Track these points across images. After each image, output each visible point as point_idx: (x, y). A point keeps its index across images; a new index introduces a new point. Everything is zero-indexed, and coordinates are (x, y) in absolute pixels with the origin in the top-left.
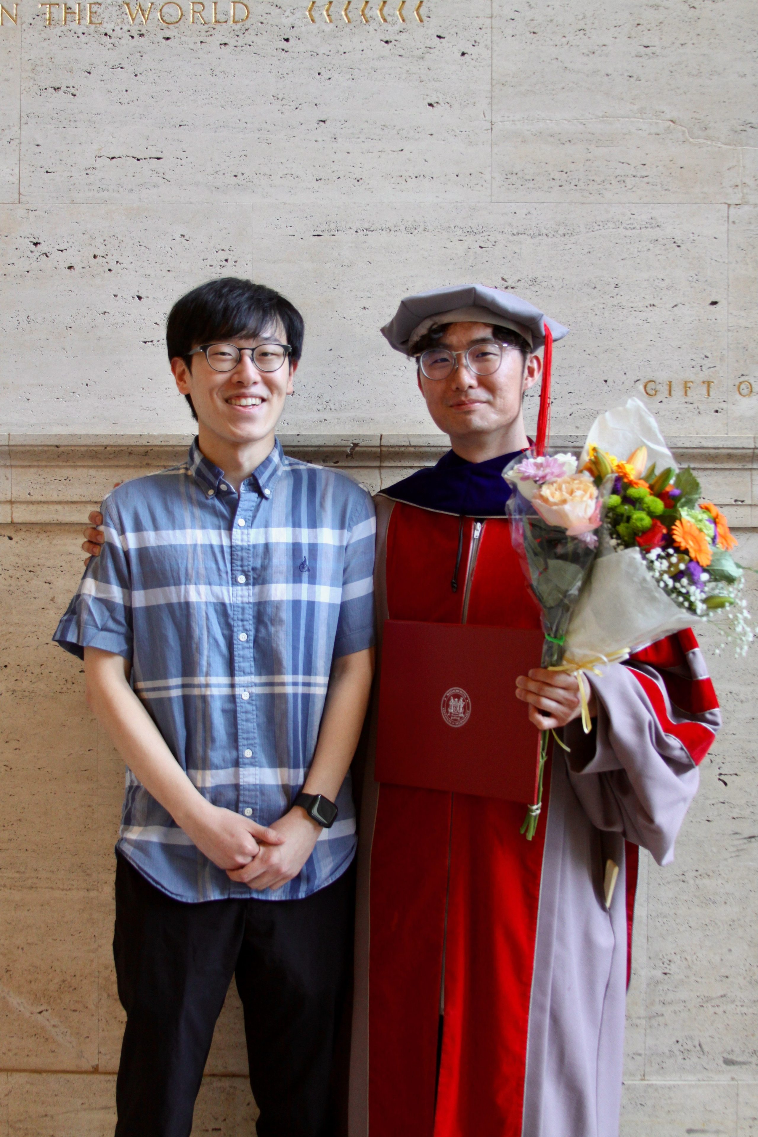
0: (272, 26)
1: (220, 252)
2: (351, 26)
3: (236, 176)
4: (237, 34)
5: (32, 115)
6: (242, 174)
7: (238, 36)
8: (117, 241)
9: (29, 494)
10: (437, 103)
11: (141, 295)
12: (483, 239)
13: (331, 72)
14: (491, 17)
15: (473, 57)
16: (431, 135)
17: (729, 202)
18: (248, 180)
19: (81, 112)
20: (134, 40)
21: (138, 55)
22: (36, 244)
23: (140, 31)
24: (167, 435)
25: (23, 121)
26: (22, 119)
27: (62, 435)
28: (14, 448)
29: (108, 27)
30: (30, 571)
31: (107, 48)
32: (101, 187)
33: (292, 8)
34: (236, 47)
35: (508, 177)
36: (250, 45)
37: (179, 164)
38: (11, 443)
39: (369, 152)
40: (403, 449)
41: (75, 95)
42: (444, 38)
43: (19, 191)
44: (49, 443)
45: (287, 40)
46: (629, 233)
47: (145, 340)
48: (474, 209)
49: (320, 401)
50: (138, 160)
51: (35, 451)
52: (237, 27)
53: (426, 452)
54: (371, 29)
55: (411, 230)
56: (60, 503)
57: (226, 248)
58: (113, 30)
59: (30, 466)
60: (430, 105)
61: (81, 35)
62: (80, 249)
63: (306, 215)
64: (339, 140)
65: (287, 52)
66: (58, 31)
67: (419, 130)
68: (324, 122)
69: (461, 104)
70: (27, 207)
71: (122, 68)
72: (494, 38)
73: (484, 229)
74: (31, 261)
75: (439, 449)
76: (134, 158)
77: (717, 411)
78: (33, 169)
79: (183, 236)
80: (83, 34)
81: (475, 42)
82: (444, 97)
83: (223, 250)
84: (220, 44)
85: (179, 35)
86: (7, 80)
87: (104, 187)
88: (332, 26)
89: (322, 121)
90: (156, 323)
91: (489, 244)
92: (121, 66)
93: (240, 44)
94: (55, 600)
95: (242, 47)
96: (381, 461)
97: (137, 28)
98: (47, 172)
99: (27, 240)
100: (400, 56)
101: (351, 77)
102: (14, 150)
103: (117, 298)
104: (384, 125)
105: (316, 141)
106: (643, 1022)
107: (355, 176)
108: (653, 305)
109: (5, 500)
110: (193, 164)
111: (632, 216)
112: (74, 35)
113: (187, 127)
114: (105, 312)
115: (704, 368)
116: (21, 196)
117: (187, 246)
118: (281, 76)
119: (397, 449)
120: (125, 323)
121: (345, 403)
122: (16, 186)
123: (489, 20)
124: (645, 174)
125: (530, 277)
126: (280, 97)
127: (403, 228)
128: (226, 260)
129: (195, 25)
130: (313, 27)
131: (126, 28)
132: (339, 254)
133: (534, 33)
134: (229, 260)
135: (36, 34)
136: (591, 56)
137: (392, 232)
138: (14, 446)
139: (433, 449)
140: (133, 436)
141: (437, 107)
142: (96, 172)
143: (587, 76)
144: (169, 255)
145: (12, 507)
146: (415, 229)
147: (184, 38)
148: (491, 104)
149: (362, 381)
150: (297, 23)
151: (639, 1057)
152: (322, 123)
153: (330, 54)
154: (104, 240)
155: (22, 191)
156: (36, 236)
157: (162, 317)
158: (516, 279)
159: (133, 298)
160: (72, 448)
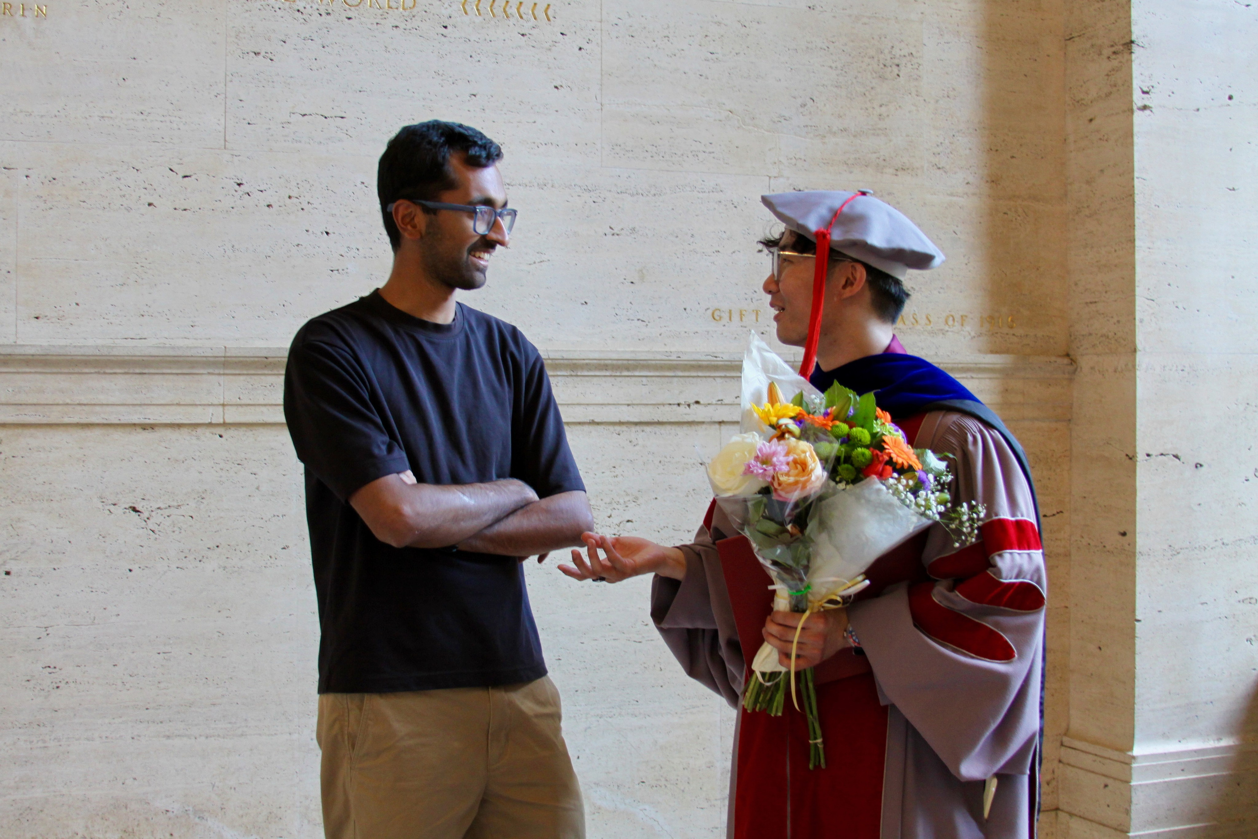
0: (433, 14)
2: (496, 20)
4: (406, 19)
5: (236, 74)
7: (406, 21)
8: (309, 185)
9: (239, 398)
10: (561, 86)
11: (328, 231)
12: (595, 195)
13: (479, 56)
14: (601, 22)
15: (588, 52)
16: (557, 111)
17: (770, 175)
19: (278, 75)
20: (322, 17)
21: (325, 30)
22: (239, 185)
23: (327, 10)
25: (228, 79)
26: (227, 77)
27: (270, 349)
28: (229, 359)
29: (300, 5)
30: (238, 464)
31: (299, 22)
32: (295, 139)
33: (449, 1)
34: (405, 29)
35: (615, 147)
36: (416, 29)
37: (360, 123)
38: (228, 355)
39: (510, 122)
41: (272, 60)
42: (566, 35)
43: (225, 137)
44: (259, 355)
45: (445, 27)
46: (701, 195)
47: (332, 269)
48: (589, 172)
50: (326, 118)
51: (247, 361)
52: (406, 13)
53: (560, 364)
54: (511, 23)
55: (542, 186)
56: (265, 405)
58: (304, 8)
59: (239, 374)
60: (556, 87)
61: (277, 10)
62: (278, 191)
64: (487, 111)
65: (445, 37)
66: (258, 4)
67: (548, 107)
68: (475, 96)
69: (579, 88)
70: (232, 152)
72: (603, 38)
73: (597, 188)
74: (235, 199)
75: (570, 361)
76: (322, 116)
77: (763, 333)
78: (237, 120)
79: (363, 183)
80: (280, 9)
81: (589, 40)
82: (566, 82)
84: (393, 27)
85: (359, 17)
86: (214, 43)
87: (298, 139)
88: (481, 18)
89: (473, 95)
90: (341, 255)
91: (600, 200)
92: (311, 38)
93: (409, 27)
94: (260, 488)
95: (410, 30)
97: (324, 7)
98: (249, 124)
99: (232, 181)
100: (533, 47)
101: (495, 61)
102: (221, 103)
103: (308, 233)
104: (521, 102)
106: (719, 802)
108: (719, 251)
109: (218, 403)
110: (371, 124)
111: (702, 182)
112: (271, 9)
113: (365, 93)
114: (299, 245)
115: (754, 300)
116: (227, 143)
117: (366, 192)
118: (441, 56)
120: (316, 254)
122: (222, 134)
123: (599, 24)
124: (711, 150)
125: (630, 227)
126: (441, 73)
127: (536, 184)
129: (372, 9)
130: (466, 18)
131: (315, 6)
133: (632, 36)
135: (239, 6)
136: (673, 57)
137: (528, 188)
138: (228, 357)
139: (566, 362)
141: (561, 90)
142: (291, 126)
143: (671, 73)
144: (352, 198)
145: (224, 409)
146: (545, 185)
147: (363, 19)
148: (601, 90)
149: (505, 307)
150: (454, 14)
151: (717, 830)
152: (473, 97)
153: (479, 41)
154: (298, 184)
155: (227, 138)
156: (239, 178)
157: (346, 250)
158: (620, 228)
159: (322, 233)
160: (279, 359)
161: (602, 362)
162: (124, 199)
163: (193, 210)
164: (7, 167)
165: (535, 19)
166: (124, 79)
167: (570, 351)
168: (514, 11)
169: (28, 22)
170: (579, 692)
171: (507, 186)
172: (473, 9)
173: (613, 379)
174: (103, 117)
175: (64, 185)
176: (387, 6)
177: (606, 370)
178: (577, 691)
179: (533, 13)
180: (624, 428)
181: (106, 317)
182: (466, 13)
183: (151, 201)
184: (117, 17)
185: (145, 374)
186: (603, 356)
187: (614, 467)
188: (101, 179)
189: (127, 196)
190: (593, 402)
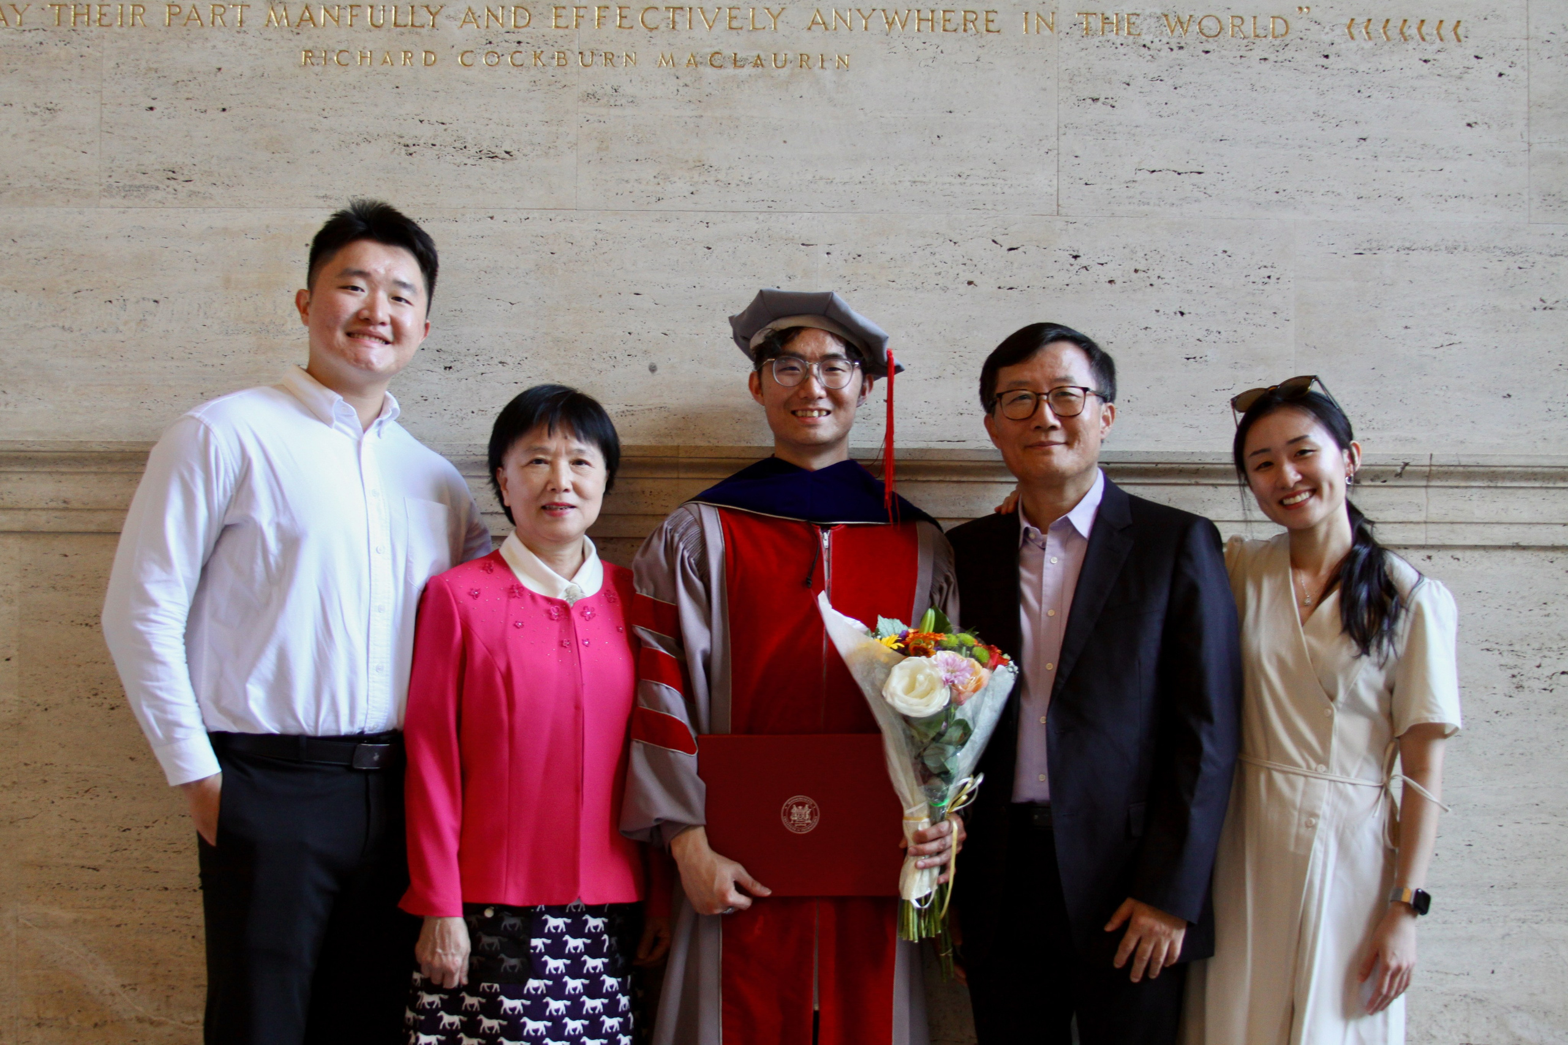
0: (1311, 42)
1: (1263, 269)
2: (1390, 44)
3: (1277, 192)
4: (1277, 49)
5: (1070, 126)
6: (1284, 190)
7: (1278, 51)
8: (1159, 256)
10: (1476, 123)
11: (1183, 311)
12: (1521, 260)
13: (1370, 90)
14: (1527, 39)
15: (1511, 78)
16: (1470, 155)
18: (1289, 197)
19: (1120, 124)
20: (1173, 53)
21: (1177, 68)
22: (1075, 257)
23: (1179, 43)
24: (1219, 453)
25: (1061, 131)
26: (1060, 129)
27: (1112, 452)
29: (1147, 39)
31: (1146, 60)
32: (1142, 200)
33: (1331, 25)
34: (1276, 62)
35: (1547, 198)
36: (1290, 61)
37: (1220, 179)
39: (1409, 171)
40: (1452, 468)
41: (1113, 107)
42: (1481, 58)
43: (1058, 202)
45: (1327, 57)
47: (1188, 357)
48: (1513, 230)
49: (1363, 420)
50: (1179, 174)
52: (1277, 42)
53: (1474, 472)
54: (1410, 47)
55: (1452, 250)
57: (1269, 265)
58: (1152, 42)
60: (1469, 125)
61: (1119, 46)
62: (1121, 263)
63: (1347, 233)
64: (1380, 158)
65: (1327, 68)
66: (1096, 41)
67: (1459, 150)
68: (1364, 139)
69: (1499, 125)
70: (1066, 219)
71: (1161, 80)
72: (1530, 60)
73: (1523, 250)
74: (1071, 275)
75: (1487, 469)
76: (1175, 172)
78: (1072, 180)
79: (1225, 252)
80: (1122, 45)
81: (1512, 63)
82: (1482, 117)
83: (1265, 267)
84: (1261, 59)
85: (1219, 49)
86: (1045, 90)
87: (1145, 200)
88: (1371, 44)
89: (1362, 139)
90: (1198, 340)
91: (1528, 265)
92: (1160, 78)
93: (1280, 59)
95: (1282, 62)
96: (1428, 481)
97: (1176, 40)
98: (1086, 184)
99: (1067, 253)
100: (1439, 75)
101: (1390, 96)
102: (1052, 161)
103: (1159, 314)
104: (1424, 145)
105: (1357, 159)
107: (1396, 195)
110: (1234, 180)
112: (1112, 45)
113: (1227, 142)
114: (1147, 328)
116: (1059, 208)
117: (1229, 262)
118: (1322, 93)
119: (1446, 469)
120: (1167, 338)
121: (1388, 422)
122: (1054, 197)
123: (1526, 41)
126: (1321, 113)
127: (1443, 248)
128: (1269, 277)
129: (1234, 39)
130: (1352, 45)
131: (1165, 40)
132: (1381, 273)
134: (1272, 277)
135: (1073, 44)
137: (1433, 252)
139: (1481, 469)
140: (1185, 453)
141: (1476, 128)
142: (1136, 185)
144: (1211, 270)
146: (1455, 249)
147: (1224, 52)
148: (1528, 125)
149: (1405, 401)
150: (1337, 40)
152: (1362, 141)
153: (1370, 71)
154: (1146, 255)
155: (1060, 202)
156: (1076, 248)
157: (1205, 333)
158: (1555, 299)
159: (1175, 313)
160: (1123, 465)
161: (1530, 470)
162: (940, 277)
163: (1020, 289)
164: (804, 242)
165: (1441, 40)
166: (938, 137)
167: (1487, 455)
168: (1414, 31)
169: (828, 75)
170: (1495, 888)
171: (1407, 251)
172: (1360, 31)
173: (1544, 491)
174: (915, 182)
175: (870, 263)
176: (1253, 35)
177: (1535, 479)
178: (1492, 887)
179: (1438, 33)
180: (1559, 554)
181: (919, 416)
182: (1352, 38)
183: (971, 280)
184: (930, 64)
185: (964, 482)
186: (1530, 462)
187: (1545, 604)
188: (912, 254)
189: (943, 274)
190: (1518, 521)
